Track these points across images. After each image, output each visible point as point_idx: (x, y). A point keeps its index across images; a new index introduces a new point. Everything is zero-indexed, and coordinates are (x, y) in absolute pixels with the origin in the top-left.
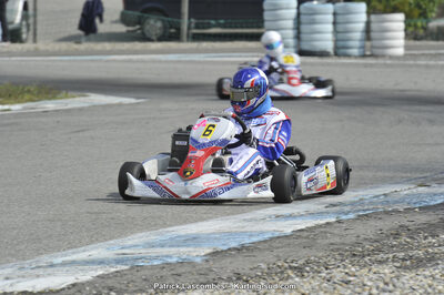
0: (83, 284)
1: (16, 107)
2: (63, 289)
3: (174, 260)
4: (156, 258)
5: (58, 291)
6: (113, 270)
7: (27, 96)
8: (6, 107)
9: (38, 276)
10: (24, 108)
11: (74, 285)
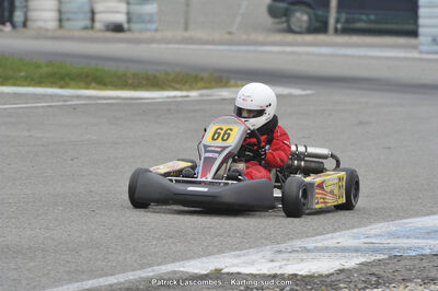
0: (349, 270)
1: (194, 94)
2: (332, 274)
3: (427, 252)
4: (410, 249)
5: (328, 276)
6: (373, 258)
7: (201, 84)
8: (184, 93)
9: (302, 260)
10: (201, 95)
11: (342, 271)
